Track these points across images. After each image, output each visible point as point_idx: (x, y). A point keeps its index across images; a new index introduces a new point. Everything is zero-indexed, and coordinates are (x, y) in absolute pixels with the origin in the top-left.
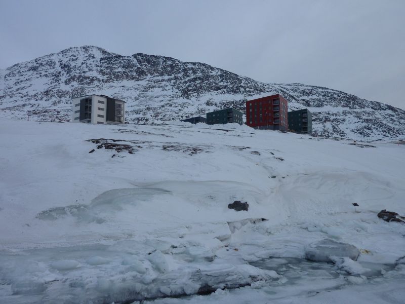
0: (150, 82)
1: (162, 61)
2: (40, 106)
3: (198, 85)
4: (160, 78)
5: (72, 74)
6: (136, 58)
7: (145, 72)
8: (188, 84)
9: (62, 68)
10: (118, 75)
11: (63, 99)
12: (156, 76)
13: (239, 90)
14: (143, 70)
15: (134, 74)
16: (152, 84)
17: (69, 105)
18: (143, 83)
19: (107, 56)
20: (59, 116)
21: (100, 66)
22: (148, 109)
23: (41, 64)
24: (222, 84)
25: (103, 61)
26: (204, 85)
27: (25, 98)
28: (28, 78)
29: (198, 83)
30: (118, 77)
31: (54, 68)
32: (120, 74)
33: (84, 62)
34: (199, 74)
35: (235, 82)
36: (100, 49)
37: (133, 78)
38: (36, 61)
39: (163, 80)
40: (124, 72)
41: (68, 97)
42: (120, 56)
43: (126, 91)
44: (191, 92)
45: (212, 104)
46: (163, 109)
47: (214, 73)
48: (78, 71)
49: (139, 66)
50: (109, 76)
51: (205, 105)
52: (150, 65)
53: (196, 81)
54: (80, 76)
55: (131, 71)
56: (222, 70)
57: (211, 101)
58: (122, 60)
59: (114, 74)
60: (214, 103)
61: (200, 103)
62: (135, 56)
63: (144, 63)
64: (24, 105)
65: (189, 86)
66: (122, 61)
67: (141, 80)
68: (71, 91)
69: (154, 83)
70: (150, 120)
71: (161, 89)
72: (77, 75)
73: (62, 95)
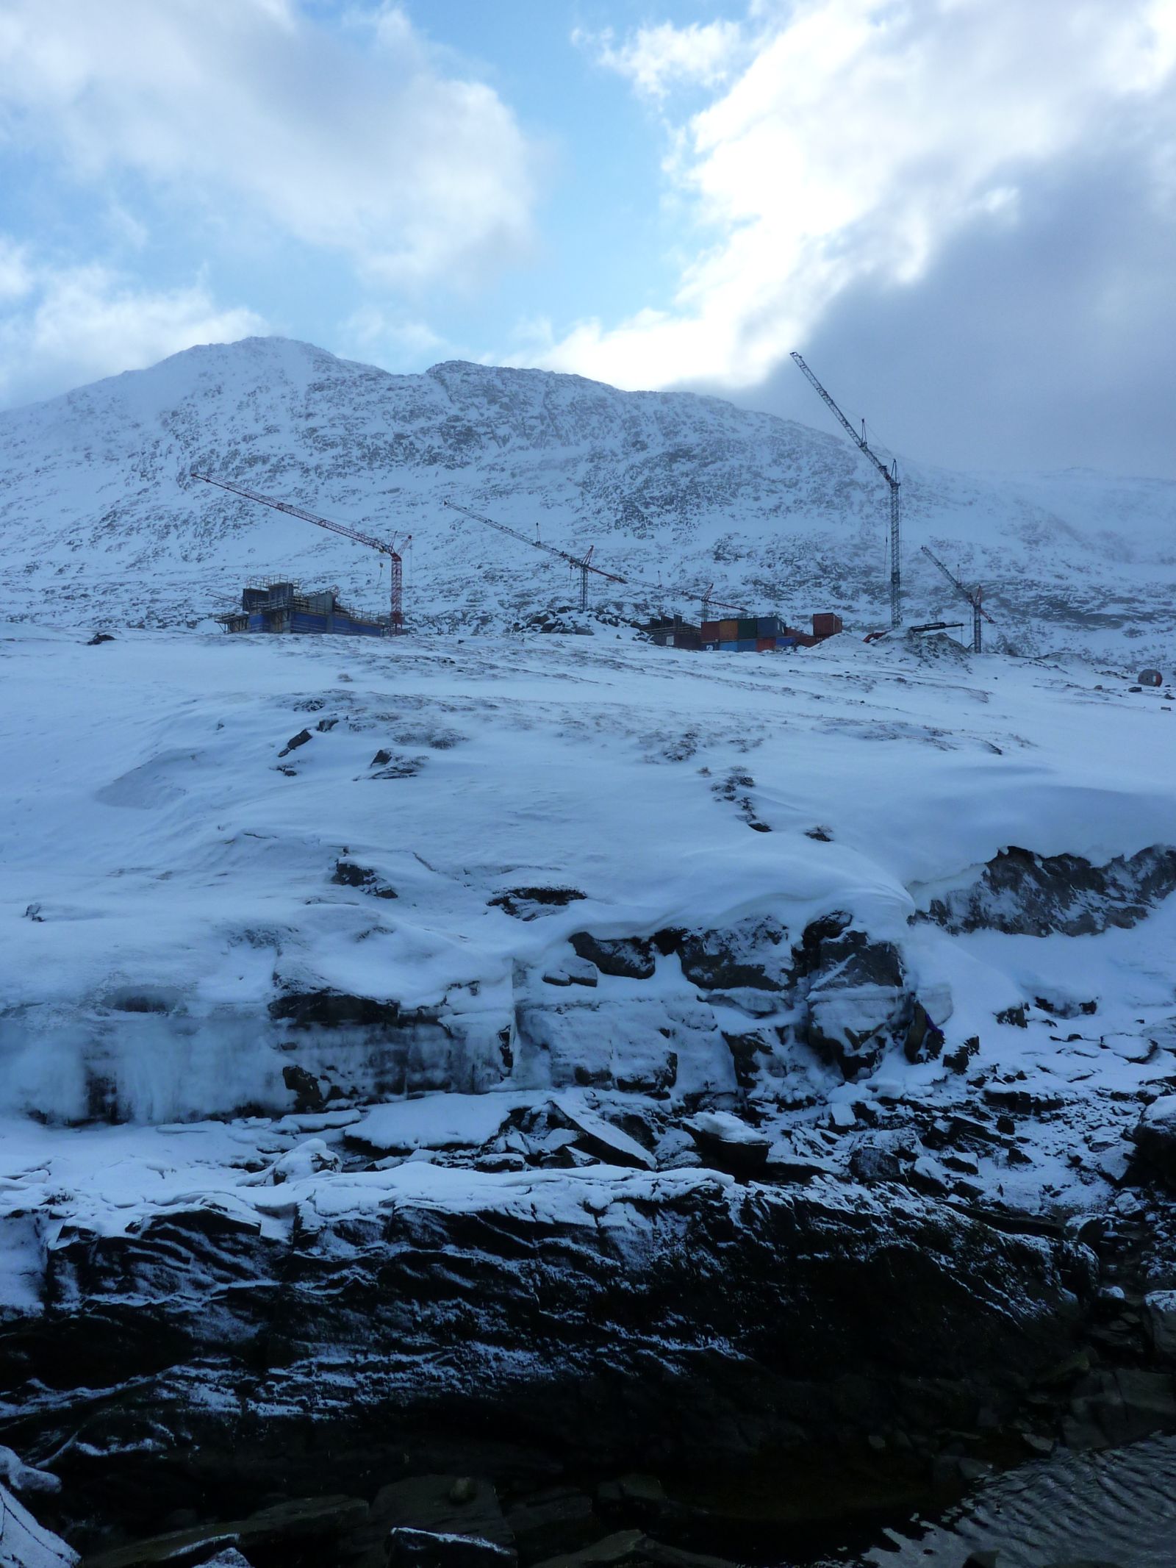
0: (494, 474)
1: (543, 389)
2: (87, 571)
3: (684, 482)
4: (534, 456)
5: (204, 444)
6: (443, 382)
7: (479, 436)
8: (641, 479)
9: (165, 423)
10: (378, 448)
11: (172, 541)
12: (521, 448)
13: (847, 497)
14: (469, 429)
15: (437, 441)
16: (503, 479)
17: (193, 566)
18: (470, 477)
19: (334, 375)
20: (158, 605)
21: (309, 415)
22: (490, 577)
23: (91, 412)
24: (775, 473)
25: (317, 395)
26: (704, 479)
27: (33, 541)
28: (41, 464)
29: (682, 474)
30: (372, 456)
31: (137, 425)
32: (380, 443)
33: (245, 399)
34: (690, 438)
35: (829, 469)
36: (308, 349)
37: (433, 460)
38: (70, 402)
39: (545, 465)
40: (399, 437)
41: (189, 535)
42: (382, 374)
43: (404, 509)
44: (653, 508)
45: (737, 557)
46: (548, 576)
47: (745, 433)
48: (225, 436)
49: (454, 411)
50: (339, 450)
51: (709, 562)
52: (496, 408)
53: (675, 466)
54: (236, 453)
55: (424, 431)
56: (774, 419)
57: (735, 542)
58: (389, 389)
59: (360, 445)
60: (745, 551)
61: (689, 550)
62: (439, 373)
63: (476, 401)
64: (30, 569)
65: (647, 483)
66: (391, 394)
67: (464, 465)
68: (199, 513)
69: (513, 475)
70: (496, 621)
71: (537, 498)
72: (224, 452)
73: (167, 526)
